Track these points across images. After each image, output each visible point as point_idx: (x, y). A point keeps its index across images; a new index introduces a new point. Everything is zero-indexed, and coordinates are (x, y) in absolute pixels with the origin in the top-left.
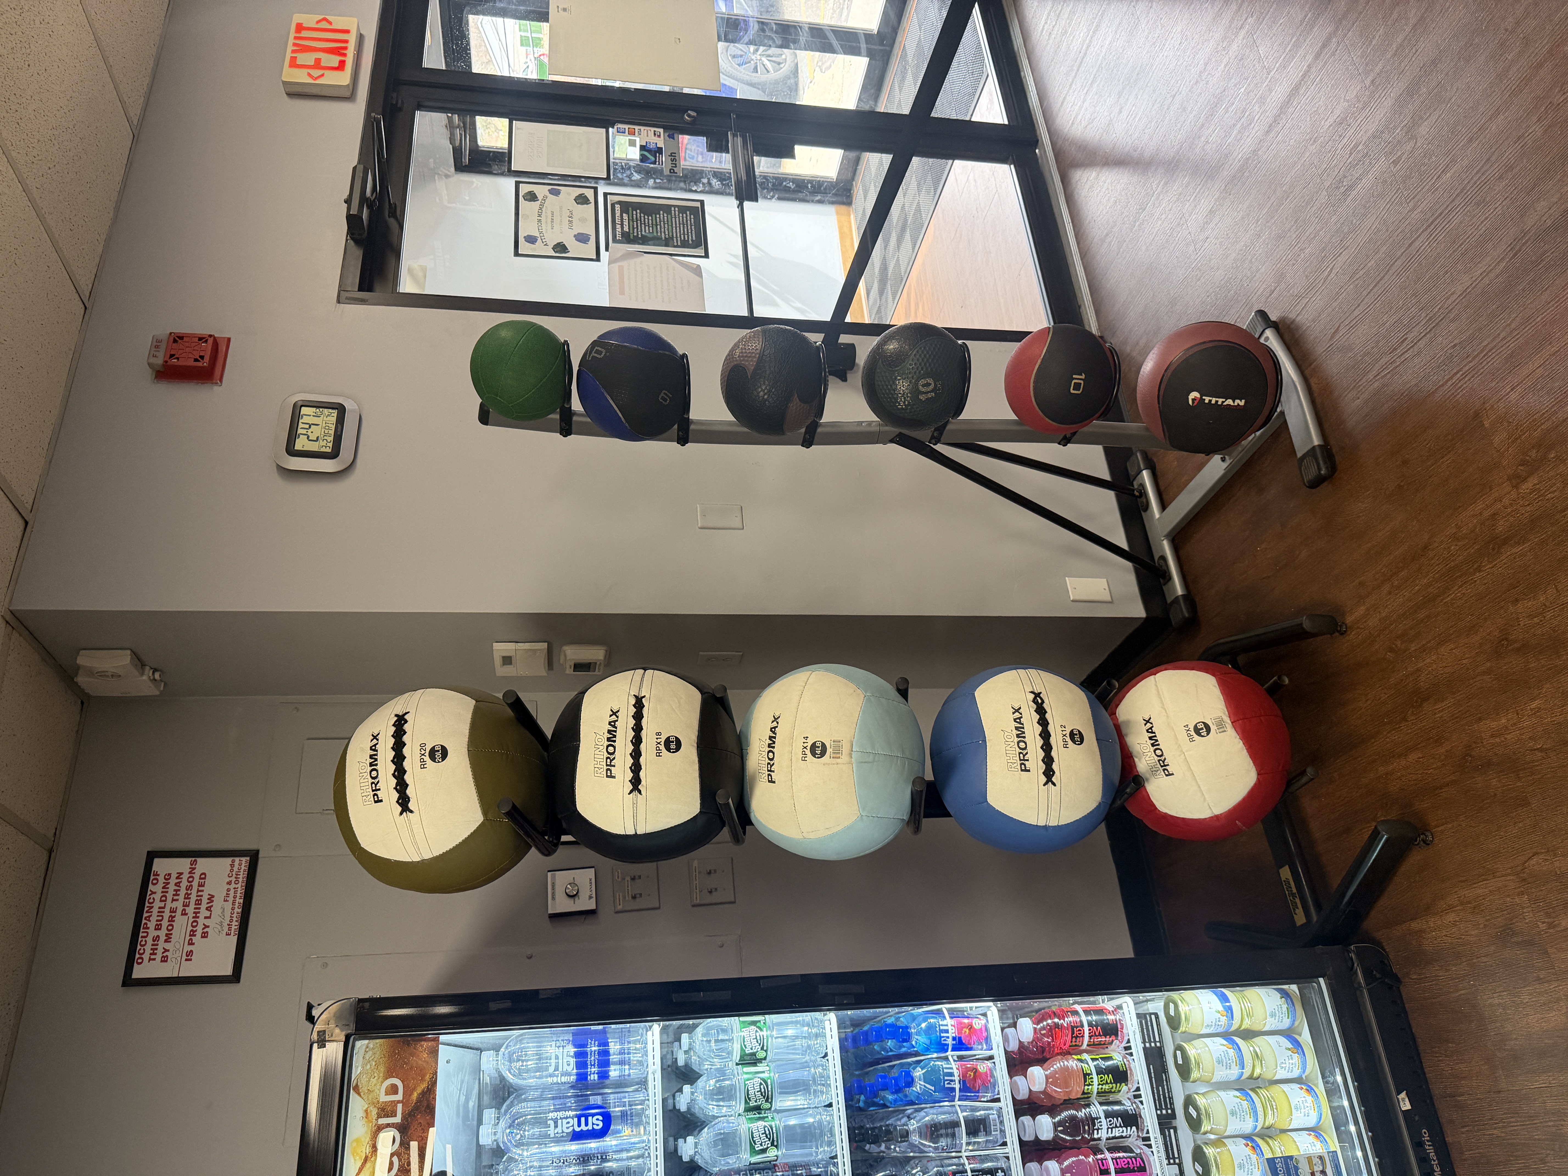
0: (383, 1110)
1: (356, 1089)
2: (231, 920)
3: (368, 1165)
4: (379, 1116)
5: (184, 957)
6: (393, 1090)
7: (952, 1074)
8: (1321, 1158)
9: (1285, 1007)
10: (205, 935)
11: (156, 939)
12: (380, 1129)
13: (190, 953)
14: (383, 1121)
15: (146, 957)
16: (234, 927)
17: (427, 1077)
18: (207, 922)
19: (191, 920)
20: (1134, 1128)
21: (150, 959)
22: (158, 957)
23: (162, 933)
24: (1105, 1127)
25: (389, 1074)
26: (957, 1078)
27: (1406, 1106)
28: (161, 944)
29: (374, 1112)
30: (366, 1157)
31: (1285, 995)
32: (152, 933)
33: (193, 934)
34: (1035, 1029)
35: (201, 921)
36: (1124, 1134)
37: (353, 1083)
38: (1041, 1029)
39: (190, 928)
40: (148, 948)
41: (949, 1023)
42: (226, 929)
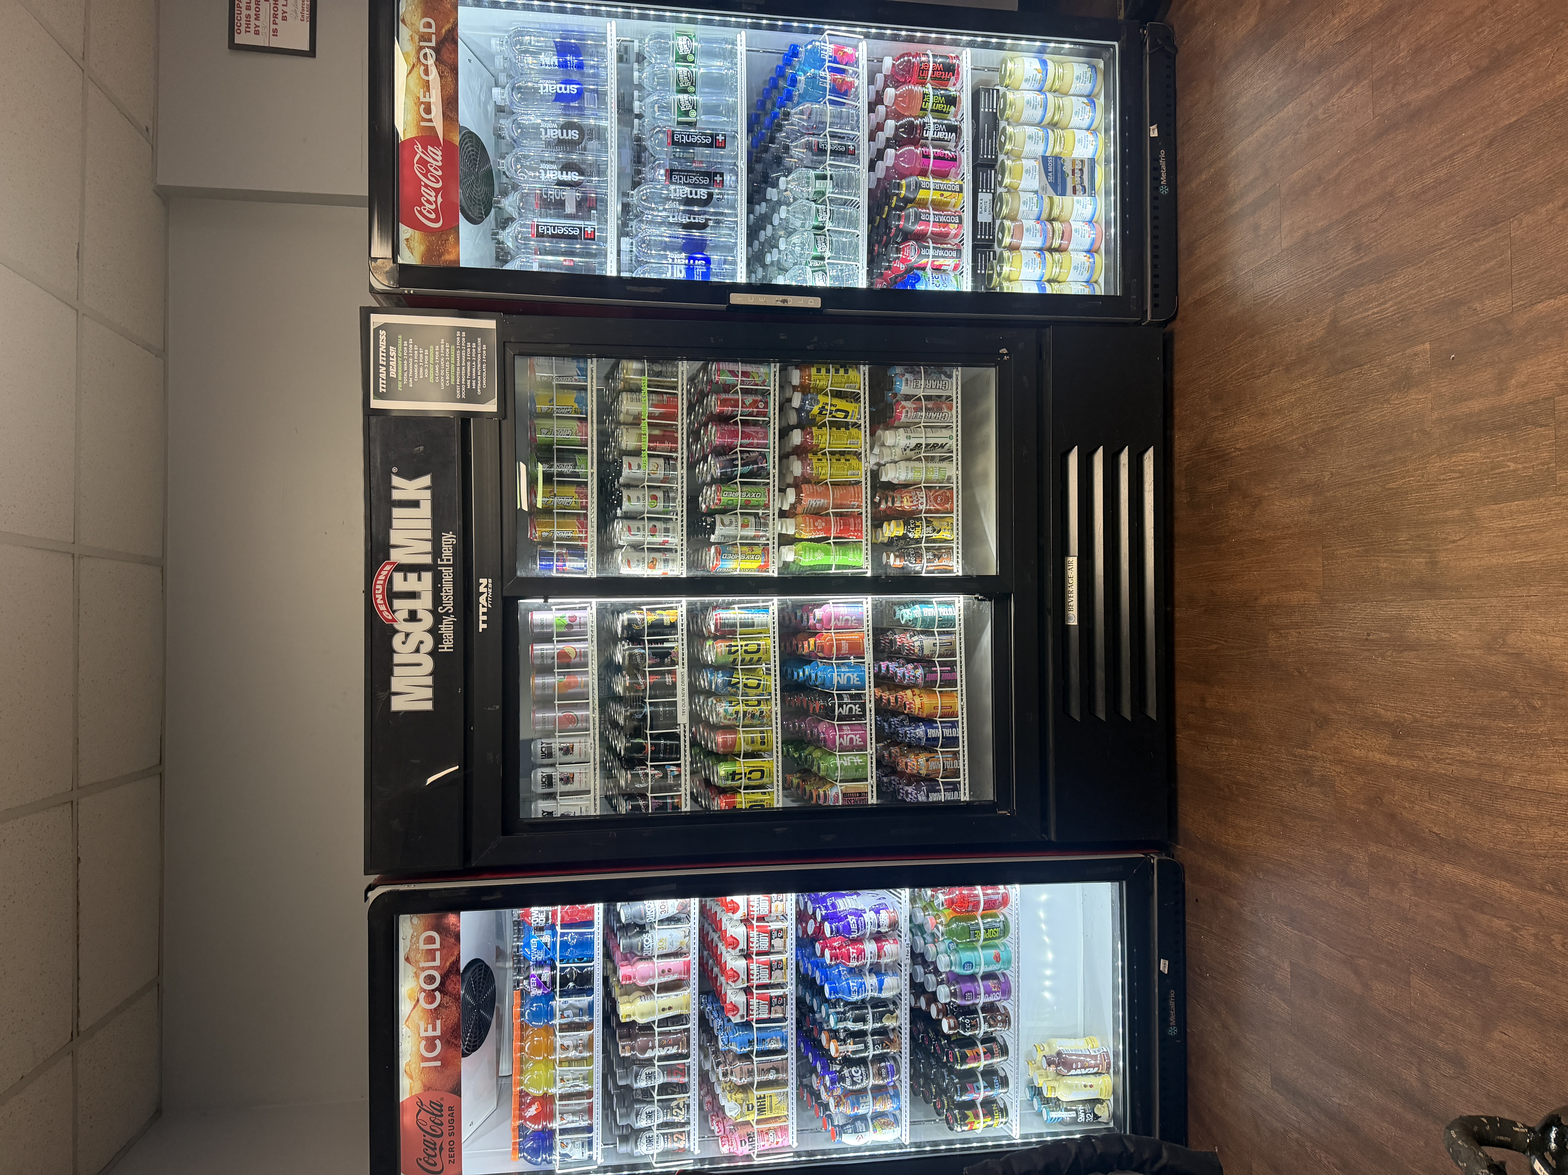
0: (422, 37)
1: (403, 21)
2: (303, 10)
3: (415, 69)
4: (420, 41)
5: (272, 33)
6: (429, 25)
7: (825, 78)
8: (1082, 161)
9: (1089, 74)
10: (284, 19)
11: (248, 16)
12: (422, 48)
13: (275, 31)
14: (422, 44)
15: (243, 28)
16: (306, 16)
17: (451, 20)
18: (285, 9)
19: (272, 6)
20: (954, 134)
21: (246, 31)
22: (252, 30)
23: (252, 13)
24: (932, 129)
25: (425, 15)
26: (828, 81)
27: (1154, 133)
28: (253, 22)
29: (417, 38)
30: (414, 65)
31: (1093, 67)
32: (245, 12)
33: (275, 16)
34: (894, 64)
35: (280, 7)
36: (946, 138)
37: (401, 17)
38: (898, 65)
39: (272, 12)
40: (243, 22)
41: (829, 49)
42: (300, 16)
